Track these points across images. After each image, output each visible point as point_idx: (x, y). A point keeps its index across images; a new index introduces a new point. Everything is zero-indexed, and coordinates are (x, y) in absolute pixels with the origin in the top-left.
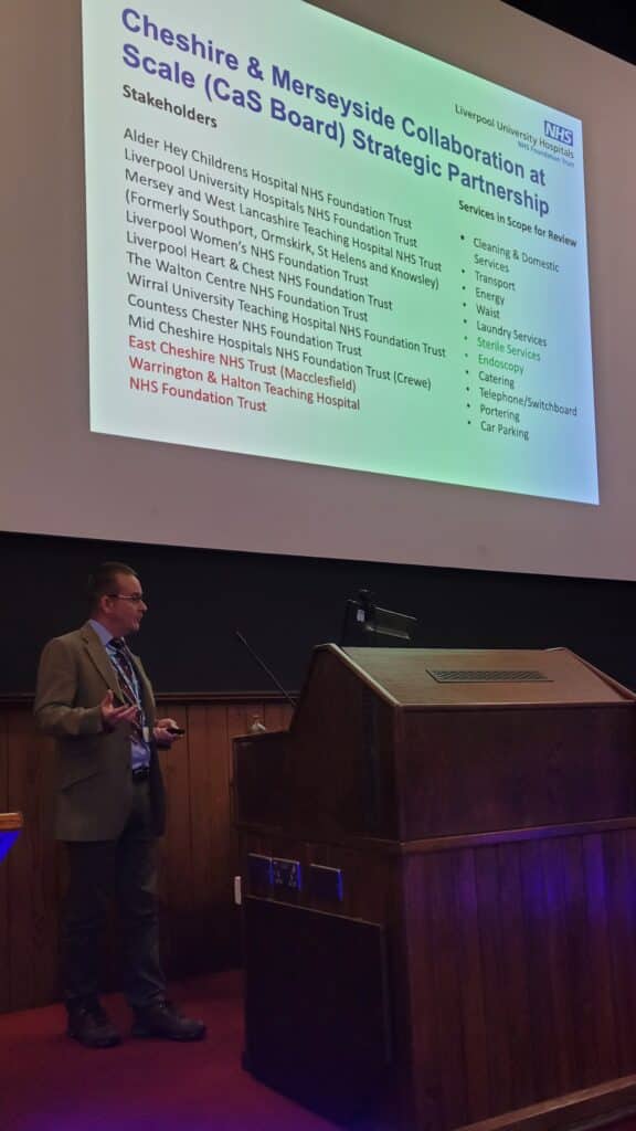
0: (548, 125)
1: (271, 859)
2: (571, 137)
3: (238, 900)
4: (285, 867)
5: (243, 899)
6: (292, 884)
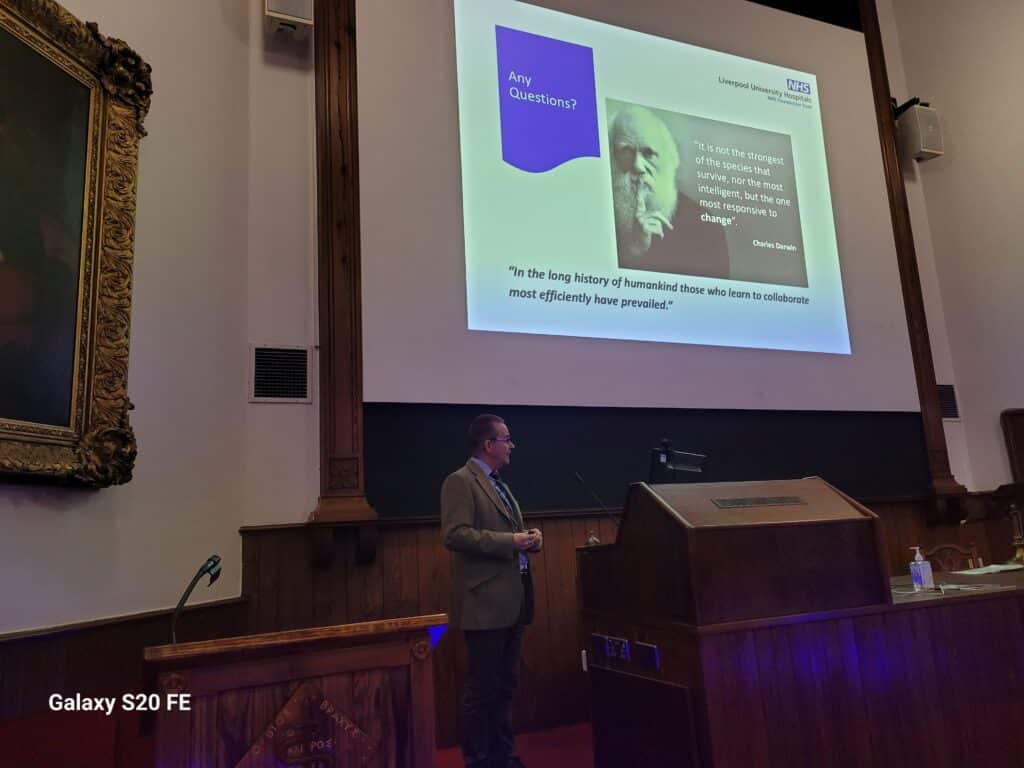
0: (790, 82)
1: (607, 638)
2: (808, 87)
3: (585, 668)
4: (618, 644)
5: (588, 668)
6: (623, 656)
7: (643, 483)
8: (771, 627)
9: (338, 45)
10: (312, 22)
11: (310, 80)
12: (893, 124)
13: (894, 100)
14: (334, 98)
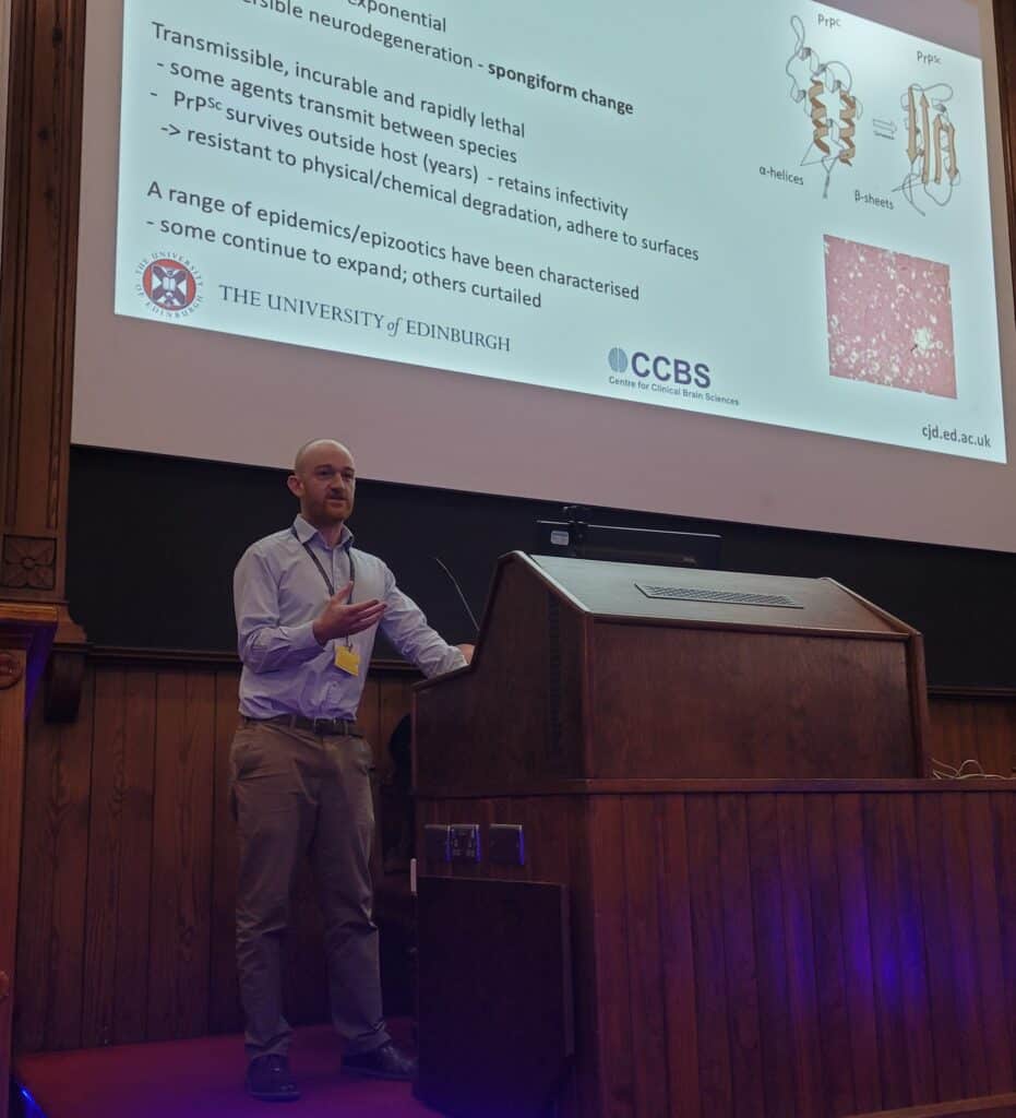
1: (449, 828)
3: (414, 888)
4: (464, 834)
5: (420, 887)
6: (471, 853)
7: (522, 554)
8: (716, 794)
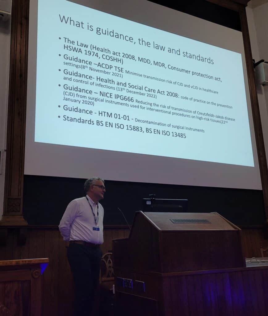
1: (123, 279)
4: (128, 281)
5: (115, 292)
6: (130, 287)
7: (141, 211)
9: (21, 24)
10: (10, 14)
11: (9, 37)
12: (253, 70)
13: (254, 60)
14: (18, 46)
